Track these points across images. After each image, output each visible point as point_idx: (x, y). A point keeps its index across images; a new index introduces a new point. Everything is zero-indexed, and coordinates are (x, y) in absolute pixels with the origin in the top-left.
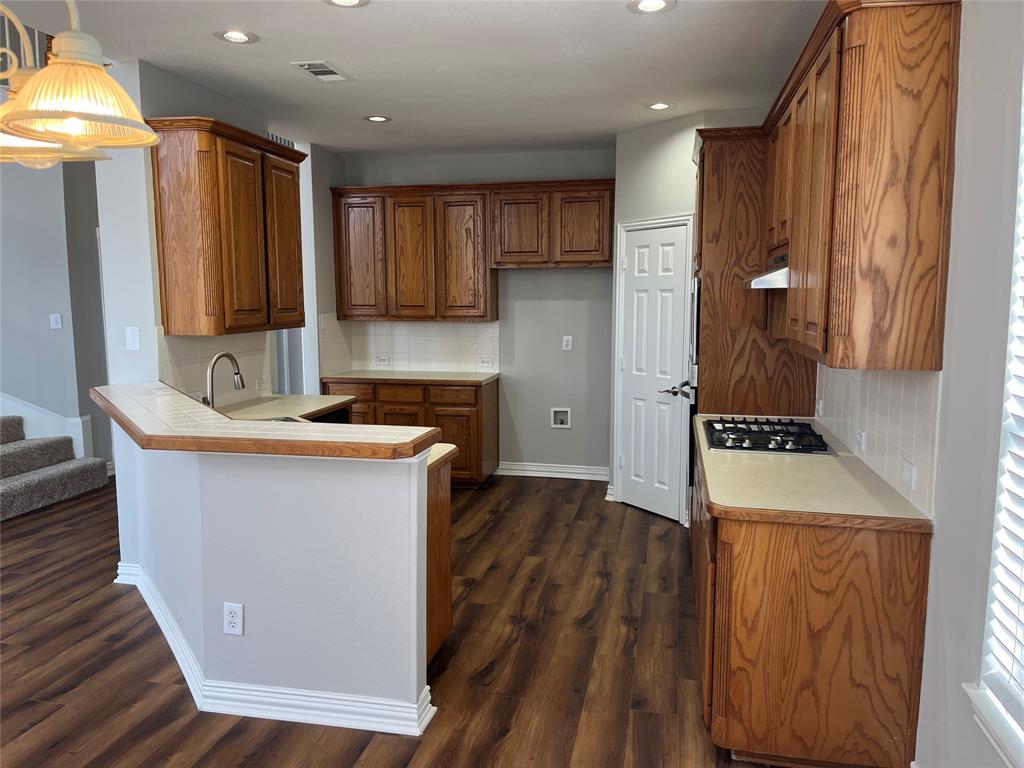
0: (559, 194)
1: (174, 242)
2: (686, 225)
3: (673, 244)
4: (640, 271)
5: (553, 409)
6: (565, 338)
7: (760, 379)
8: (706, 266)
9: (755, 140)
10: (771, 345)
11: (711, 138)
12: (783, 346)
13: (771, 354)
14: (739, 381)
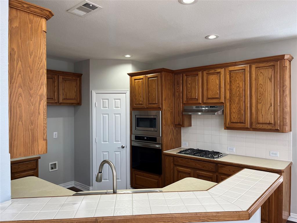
0: (61, 76)
1: (20, 90)
2: (125, 93)
3: (120, 99)
4: (103, 107)
5: (50, 164)
6: (55, 133)
7: (174, 139)
8: (164, 108)
9: (171, 74)
10: (175, 129)
11: (164, 71)
12: (177, 129)
13: (175, 131)
14: (170, 140)
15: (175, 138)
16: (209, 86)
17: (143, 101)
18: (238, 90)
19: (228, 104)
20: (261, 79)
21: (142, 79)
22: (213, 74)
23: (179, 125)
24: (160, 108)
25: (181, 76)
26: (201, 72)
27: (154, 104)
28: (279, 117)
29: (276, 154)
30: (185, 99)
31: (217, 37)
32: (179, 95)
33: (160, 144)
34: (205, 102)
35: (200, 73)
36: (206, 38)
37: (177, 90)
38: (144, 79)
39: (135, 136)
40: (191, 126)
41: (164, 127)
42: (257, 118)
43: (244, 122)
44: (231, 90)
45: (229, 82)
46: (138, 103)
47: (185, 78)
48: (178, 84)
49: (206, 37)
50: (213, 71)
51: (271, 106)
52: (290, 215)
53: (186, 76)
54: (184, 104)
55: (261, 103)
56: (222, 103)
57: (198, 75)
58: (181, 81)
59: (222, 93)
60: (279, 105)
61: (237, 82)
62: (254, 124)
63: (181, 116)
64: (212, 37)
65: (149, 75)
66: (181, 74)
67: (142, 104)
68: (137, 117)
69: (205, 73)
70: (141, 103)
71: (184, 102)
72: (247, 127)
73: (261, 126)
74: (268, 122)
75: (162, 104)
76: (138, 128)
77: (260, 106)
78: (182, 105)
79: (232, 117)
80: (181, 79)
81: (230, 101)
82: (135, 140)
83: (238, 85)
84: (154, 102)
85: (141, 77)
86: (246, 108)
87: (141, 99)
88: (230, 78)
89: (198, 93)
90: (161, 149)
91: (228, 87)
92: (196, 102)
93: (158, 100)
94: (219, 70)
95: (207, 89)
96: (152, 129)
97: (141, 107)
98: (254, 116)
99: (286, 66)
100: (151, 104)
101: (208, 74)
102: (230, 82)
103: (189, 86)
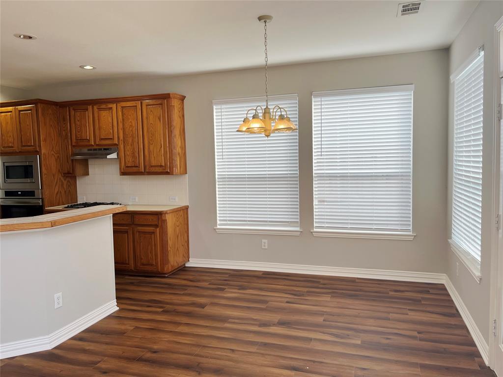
7: (63, 192)
8: (43, 151)
9: (54, 106)
10: (65, 180)
11: (41, 103)
12: (67, 179)
13: (65, 183)
14: (57, 193)
15: (65, 192)
16: (101, 125)
17: (14, 143)
18: (131, 129)
19: (122, 146)
20: (151, 117)
21: (11, 112)
22: (104, 109)
23: (69, 173)
24: (37, 151)
25: (68, 110)
26: (91, 106)
27: (29, 146)
28: (168, 158)
29: (175, 199)
30: (74, 140)
31: (94, 68)
32: (66, 135)
33: (40, 199)
34: (97, 143)
35: (90, 108)
36: (80, 67)
37: (64, 128)
38: (13, 111)
39: (5, 191)
40: (88, 175)
41: (44, 177)
42: (150, 161)
43: (138, 165)
44: (124, 129)
45: (121, 120)
46: (6, 145)
47: (73, 112)
48: (64, 120)
49: (82, 67)
50: (103, 106)
51: (161, 147)
52: (189, 261)
53: (74, 110)
54: (73, 146)
55: (152, 144)
56: (116, 144)
57: (87, 110)
58: (68, 117)
59: (115, 132)
60: (168, 145)
61: (130, 121)
62: (147, 168)
63: (70, 162)
64: (88, 67)
65: (20, 108)
66: (68, 108)
67: (12, 147)
68: (6, 164)
69: (95, 107)
70: (10, 145)
71: (74, 144)
72: (141, 171)
73: (153, 170)
74: (160, 165)
75: (40, 146)
76: (9, 180)
77: (151, 147)
78: (71, 147)
79: (126, 161)
80: (68, 113)
81: (124, 142)
82: (4, 197)
83: (130, 124)
84: (29, 144)
85: (10, 109)
86: (140, 150)
87: (11, 140)
88: (123, 116)
89: (88, 133)
90: (42, 206)
91: (121, 125)
92: (88, 144)
93: (35, 141)
94: (110, 106)
95: (100, 128)
96: (29, 180)
97: (12, 151)
98: (147, 158)
99: (173, 105)
100: (24, 146)
101: (100, 109)
102: (123, 120)
103: (78, 123)
